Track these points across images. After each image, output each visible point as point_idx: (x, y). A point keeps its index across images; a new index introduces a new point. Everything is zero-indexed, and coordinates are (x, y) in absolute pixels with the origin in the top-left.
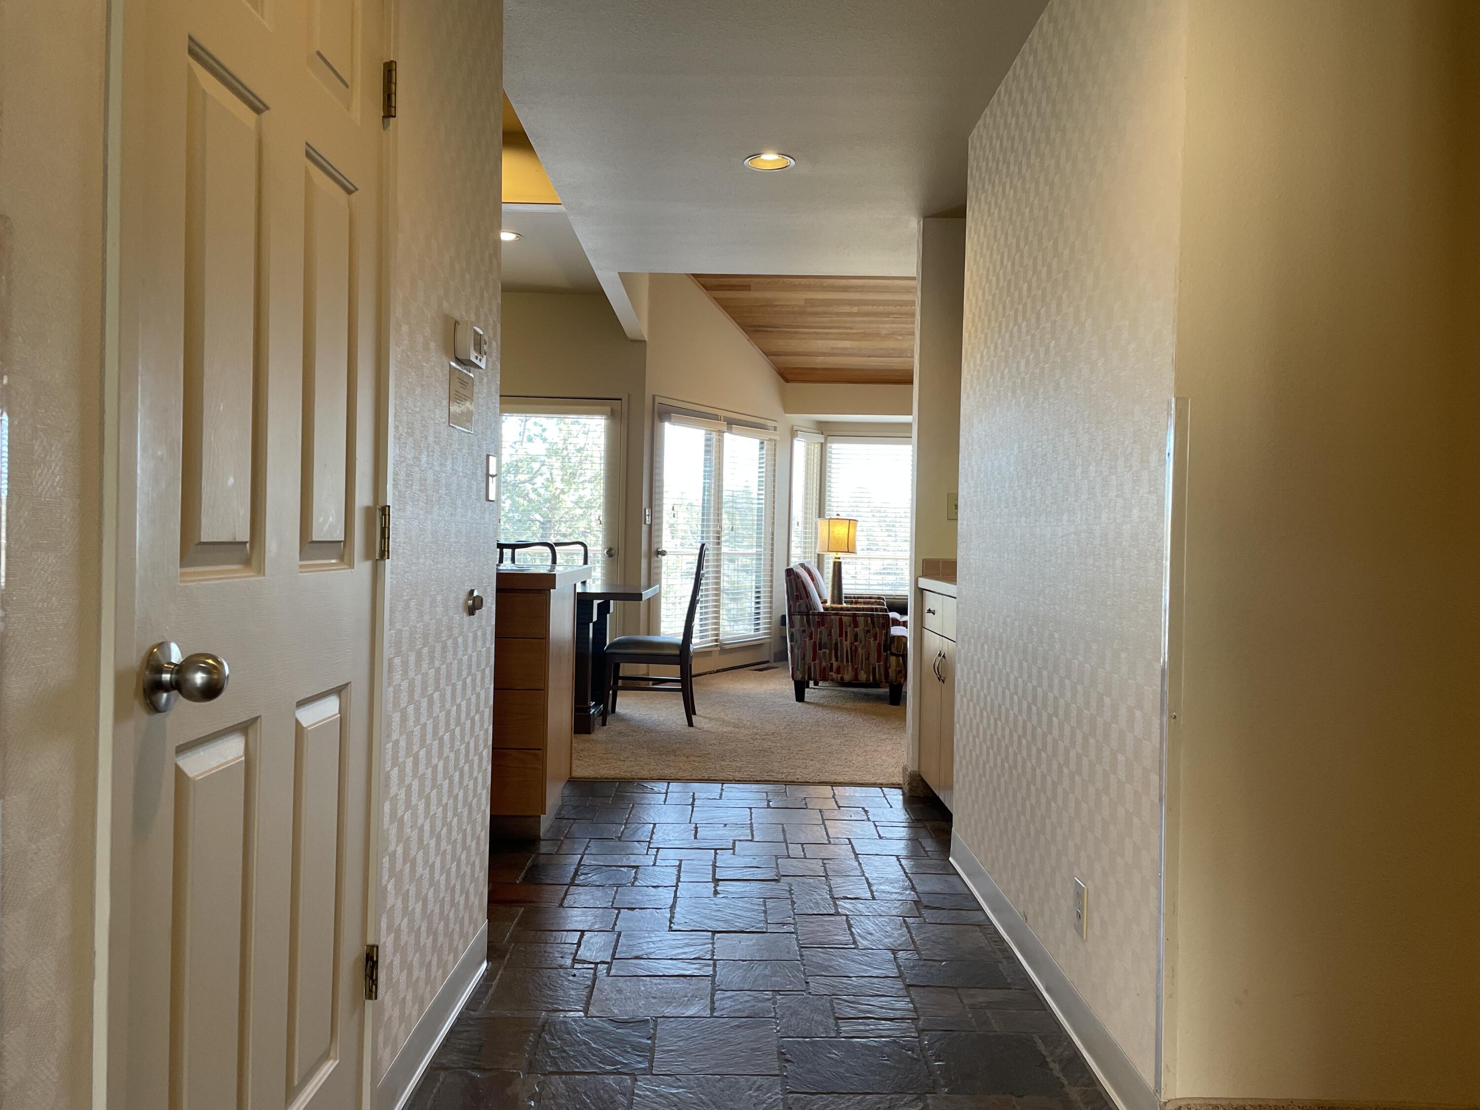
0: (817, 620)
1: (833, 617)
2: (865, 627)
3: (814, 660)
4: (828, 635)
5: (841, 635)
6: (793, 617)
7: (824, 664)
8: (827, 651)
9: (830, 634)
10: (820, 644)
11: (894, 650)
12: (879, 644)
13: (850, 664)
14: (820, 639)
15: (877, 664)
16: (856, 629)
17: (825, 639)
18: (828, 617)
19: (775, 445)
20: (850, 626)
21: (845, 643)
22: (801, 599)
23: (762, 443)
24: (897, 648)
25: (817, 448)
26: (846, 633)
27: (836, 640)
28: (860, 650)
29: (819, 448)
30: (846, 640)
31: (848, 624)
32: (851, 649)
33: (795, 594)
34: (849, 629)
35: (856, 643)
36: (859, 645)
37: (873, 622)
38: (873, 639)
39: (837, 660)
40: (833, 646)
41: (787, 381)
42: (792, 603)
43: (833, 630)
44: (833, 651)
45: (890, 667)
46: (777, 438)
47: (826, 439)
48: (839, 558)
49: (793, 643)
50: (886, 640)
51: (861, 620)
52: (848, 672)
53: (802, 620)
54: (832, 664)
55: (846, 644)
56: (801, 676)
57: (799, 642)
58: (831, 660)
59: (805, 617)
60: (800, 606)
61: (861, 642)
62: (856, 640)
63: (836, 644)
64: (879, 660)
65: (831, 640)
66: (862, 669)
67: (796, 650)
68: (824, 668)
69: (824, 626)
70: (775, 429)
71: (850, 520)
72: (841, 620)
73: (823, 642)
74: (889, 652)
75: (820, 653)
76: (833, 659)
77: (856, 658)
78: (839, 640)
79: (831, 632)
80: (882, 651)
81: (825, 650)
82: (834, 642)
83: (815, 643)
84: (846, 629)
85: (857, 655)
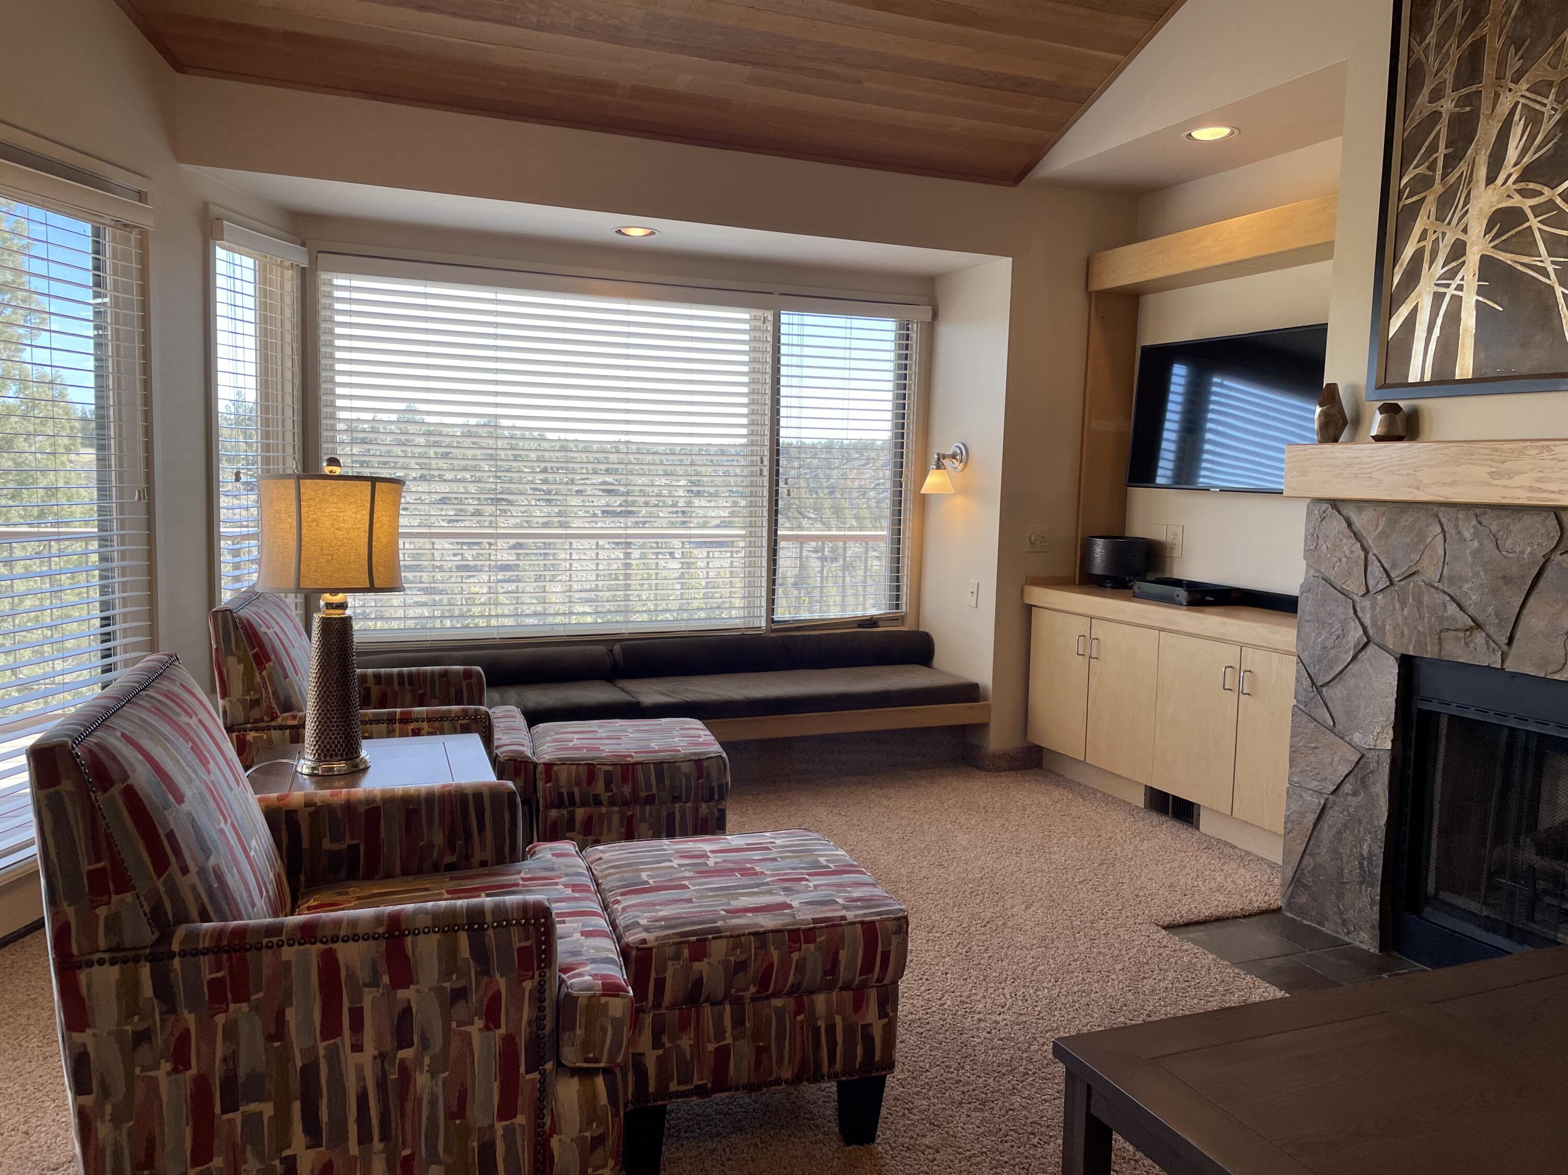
0: (207, 975)
1: (288, 953)
2: (446, 974)
3: (201, 1155)
4: (270, 1038)
5: (330, 1029)
6: (83, 975)
7: (251, 1167)
8: (267, 1109)
9: (278, 1031)
10: (229, 1081)
11: (571, 1056)
12: (509, 1041)
13: (378, 1145)
14: (231, 1059)
15: (499, 1126)
16: (402, 994)
17: (254, 1055)
18: (267, 957)
19: (143, 244)
20: (374, 983)
21: (351, 1061)
22: (124, 885)
23: (97, 233)
24: (586, 1046)
25: (289, 282)
26: (357, 1014)
27: (310, 1054)
28: (422, 1080)
29: (297, 281)
30: (357, 1048)
31: (363, 976)
32: (382, 1085)
33: (86, 867)
34: (369, 997)
35: (402, 1054)
36: (418, 1059)
37: (480, 954)
38: (479, 1023)
39: (314, 1142)
40: (295, 1083)
41: (179, 66)
42: (70, 912)
43: (290, 1015)
44: (297, 1106)
45: (554, 1130)
46: (147, 222)
47: (313, 261)
48: (343, 606)
49: (88, 1100)
50: (537, 1022)
51: (426, 951)
53: (128, 989)
54: (290, 1163)
55: (359, 1063)
57: (119, 1091)
58: (283, 1138)
59: (145, 971)
60: (113, 924)
61: (426, 1045)
62: (404, 1041)
63: (310, 1072)
64: (507, 1110)
65: (284, 1056)
66: (433, 1159)
67: (104, 1130)
69: (247, 1000)
70: (141, 196)
71: (374, 480)
72: (329, 965)
73: (242, 1072)
74: (549, 1066)
75: (231, 1121)
76: (298, 1138)
77: (403, 1116)
78: (322, 1052)
79: (281, 1021)
80: (522, 1070)
81: (254, 1107)
82: (299, 1064)
83: (202, 1083)
84: (357, 996)
85: (409, 1106)
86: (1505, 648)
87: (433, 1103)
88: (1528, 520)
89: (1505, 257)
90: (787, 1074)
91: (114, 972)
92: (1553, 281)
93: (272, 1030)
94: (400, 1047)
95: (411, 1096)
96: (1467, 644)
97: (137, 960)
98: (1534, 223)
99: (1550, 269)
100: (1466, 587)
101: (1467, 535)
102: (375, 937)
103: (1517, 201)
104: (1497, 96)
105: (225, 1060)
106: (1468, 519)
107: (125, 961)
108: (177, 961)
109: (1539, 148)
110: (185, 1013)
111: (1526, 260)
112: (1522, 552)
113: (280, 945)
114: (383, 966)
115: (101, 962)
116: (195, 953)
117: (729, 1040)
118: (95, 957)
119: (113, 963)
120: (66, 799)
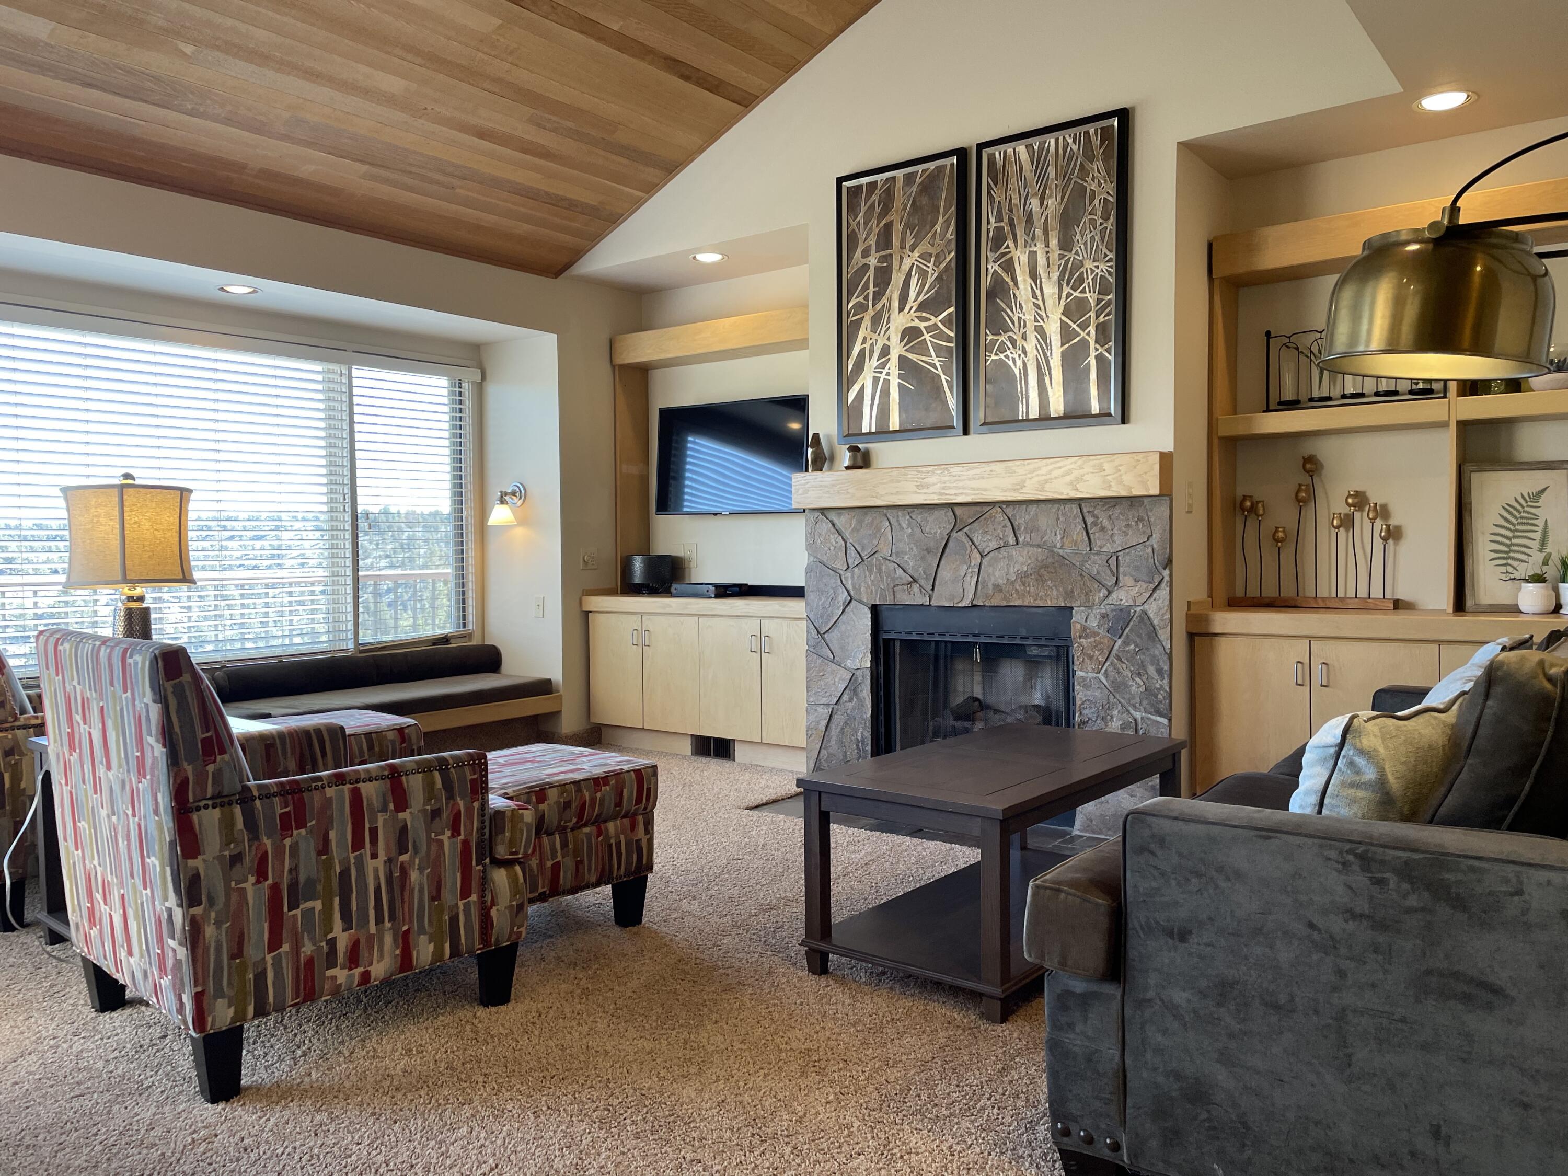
0: (278, 810)
1: (330, 792)
2: (428, 800)
3: (274, 944)
4: (320, 853)
5: (358, 844)
6: (195, 817)
7: (308, 949)
8: (318, 905)
9: (324, 848)
10: (293, 886)
11: (501, 851)
12: (466, 843)
13: (388, 925)
14: (294, 870)
15: (461, 904)
16: (401, 815)
17: (309, 866)
18: (317, 796)
20: (384, 809)
21: (371, 864)
24: (512, 843)
26: (374, 831)
27: (345, 862)
28: (414, 876)
30: (374, 856)
31: (377, 804)
32: (389, 881)
33: (200, 735)
34: (381, 819)
35: (402, 858)
36: (412, 861)
37: (448, 785)
38: (448, 833)
39: (347, 926)
40: (335, 884)
42: (189, 770)
43: (332, 835)
44: (337, 900)
45: (493, 904)
48: (141, 599)
49: (197, 910)
50: (481, 829)
51: (415, 784)
52: (381, 950)
53: (227, 824)
54: (332, 943)
55: (375, 867)
56: (231, 1012)
57: (221, 900)
59: (237, 810)
60: (218, 775)
61: (416, 851)
62: (403, 849)
63: (345, 874)
64: (465, 893)
65: (329, 865)
66: (422, 931)
67: (209, 931)
68: (310, 962)
69: (304, 826)
72: (356, 796)
73: (302, 879)
74: (488, 860)
75: (295, 916)
76: (338, 924)
77: (403, 902)
78: (353, 861)
79: (326, 841)
80: (474, 863)
81: (309, 904)
82: (338, 871)
83: (275, 889)
84: (374, 820)
85: (406, 894)
86: (930, 592)
87: (421, 891)
88: (938, 513)
89: (910, 356)
90: (593, 879)
91: (217, 813)
92: (940, 372)
93: (321, 848)
94: (401, 854)
95: (407, 888)
96: (909, 593)
97: (230, 804)
98: (927, 337)
99: (938, 364)
100: (906, 558)
101: (904, 526)
102: (382, 778)
103: (917, 323)
104: (902, 258)
105: (290, 871)
106: (904, 516)
107: (222, 805)
108: (258, 802)
109: (927, 292)
110: (265, 838)
111: (924, 358)
112: (935, 533)
113: (323, 787)
114: (390, 798)
115: (206, 807)
116: (268, 796)
117: (559, 858)
118: (202, 804)
119: (214, 807)
120: (186, 687)
